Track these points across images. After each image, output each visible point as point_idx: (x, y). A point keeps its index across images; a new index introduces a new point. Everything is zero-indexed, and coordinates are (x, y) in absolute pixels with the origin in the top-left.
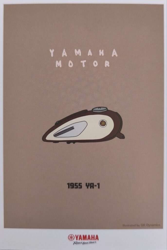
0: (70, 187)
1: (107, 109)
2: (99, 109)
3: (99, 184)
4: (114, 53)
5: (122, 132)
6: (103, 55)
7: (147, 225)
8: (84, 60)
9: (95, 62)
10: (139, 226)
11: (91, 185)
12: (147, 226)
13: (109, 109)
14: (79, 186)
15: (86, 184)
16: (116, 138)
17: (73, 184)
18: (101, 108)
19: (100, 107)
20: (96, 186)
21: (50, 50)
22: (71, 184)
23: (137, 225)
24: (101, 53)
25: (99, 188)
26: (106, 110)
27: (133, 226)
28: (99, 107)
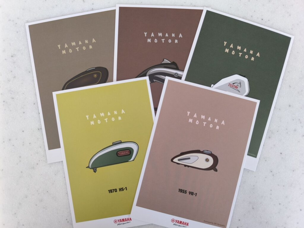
0: (180, 191)
1: (211, 152)
2: (207, 152)
3: (196, 194)
4: (223, 123)
5: (217, 167)
6: (216, 122)
8: (205, 122)
9: (211, 125)
11: (191, 193)
13: (212, 153)
14: (185, 192)
15: (189, 192)
16: (213, 170)
17: (182, 190)
19: (208, 151)
20: (194, 194)
21: (188, 112)
22: (181, 189)
23: (212, 223)
25: (196, 196)
28: (207, 151)
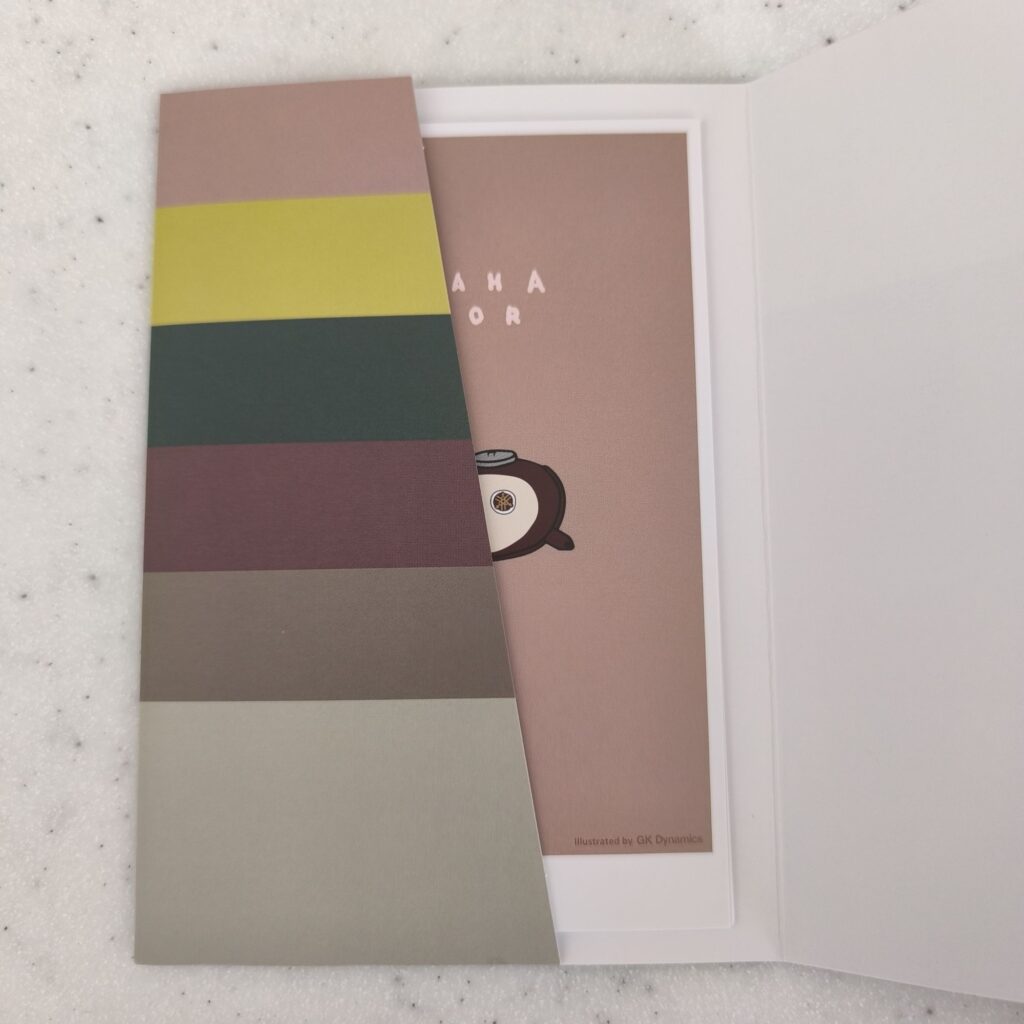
1: (515, 455)
2: (491, 457)
4: (535, 282)
5: (565, 527)
6: (499, 288)
7: (659, 840)
9: (476, 309)
10: (630, 843)
12: (657, 842)
16: (547, 548)
18: (497, 454)
19: (494, 451)
23: (625, 841)
24: (495, 282)
26: (513, 460)
27: (611, 842)
28: (489, 452)
